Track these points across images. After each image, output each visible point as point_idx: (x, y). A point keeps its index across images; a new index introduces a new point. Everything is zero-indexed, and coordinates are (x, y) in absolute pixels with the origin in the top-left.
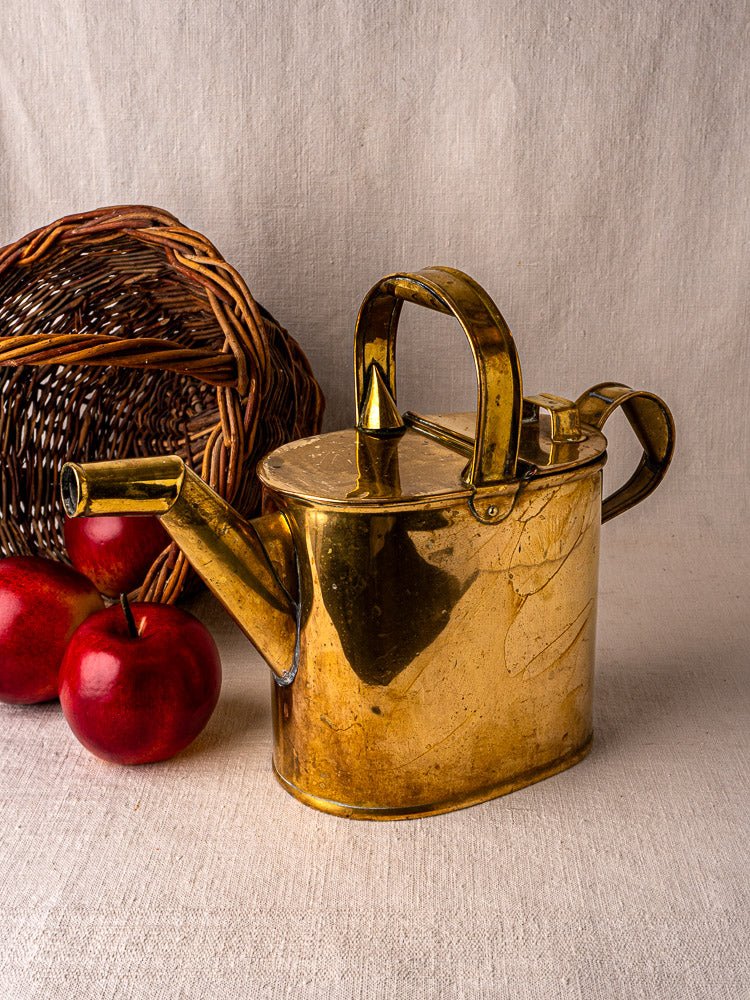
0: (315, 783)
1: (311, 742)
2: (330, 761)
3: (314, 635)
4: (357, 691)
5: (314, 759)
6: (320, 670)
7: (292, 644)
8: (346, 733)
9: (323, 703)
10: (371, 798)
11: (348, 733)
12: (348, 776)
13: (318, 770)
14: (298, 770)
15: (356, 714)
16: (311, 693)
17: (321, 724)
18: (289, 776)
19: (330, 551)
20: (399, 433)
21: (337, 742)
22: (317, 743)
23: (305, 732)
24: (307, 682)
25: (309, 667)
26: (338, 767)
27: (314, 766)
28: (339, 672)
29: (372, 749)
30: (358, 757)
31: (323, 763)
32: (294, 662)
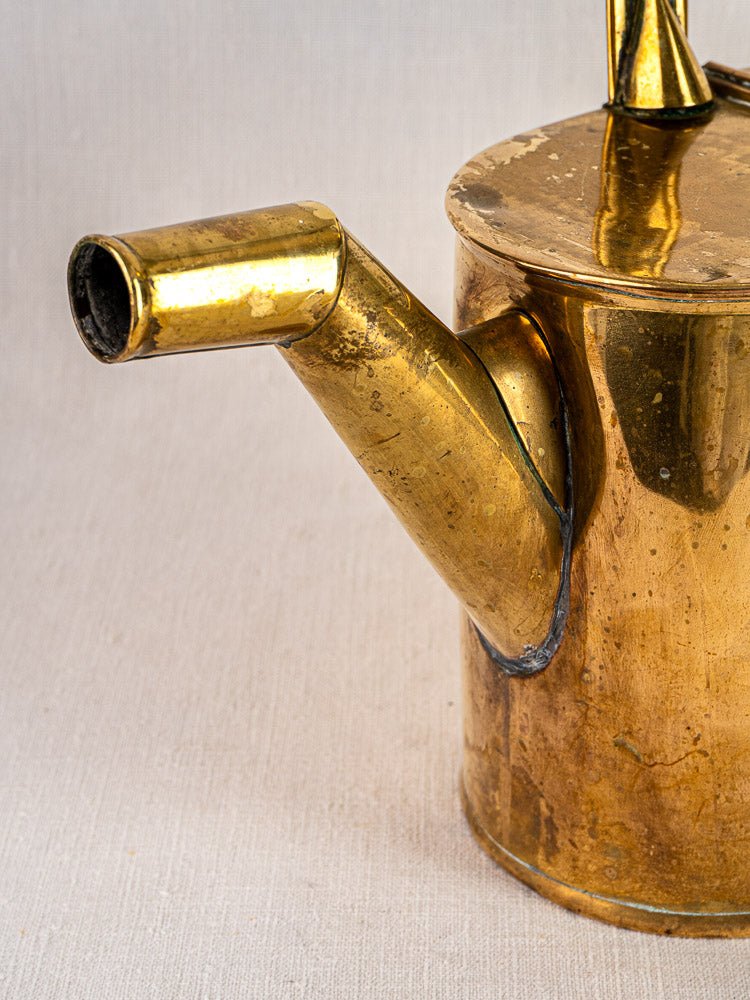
0: (592, 867)
1: (586, 788)
2: (631, 825)
3: (610, 576)
4: (702, 687)
5: (595, 821)
6: (618, 645)
7: (553, 592)
8: (673, 770)
9: (622, 711)
10: (719, 896)
11: (680, 770)
12: (671, 855)
13: (603, 842)
14: (553, 840)
15: (698, 731)
16: (593, 691)
17: (615, 753)
18: (528, 851)
19: (658, 398)
20: (700, 115)
21: (652, 788)
22: (604, 791)
23: (572, 768)
24: (584, 670)
25: (589, 641)
26: (651, 836)
27: (593, 833)
28: (664, 650)
29: (728, 800)
30: (697, 817)
31: (614, 831)
32: (554, 630)
